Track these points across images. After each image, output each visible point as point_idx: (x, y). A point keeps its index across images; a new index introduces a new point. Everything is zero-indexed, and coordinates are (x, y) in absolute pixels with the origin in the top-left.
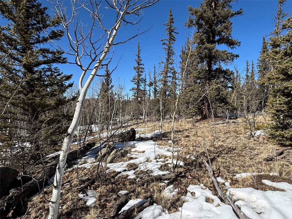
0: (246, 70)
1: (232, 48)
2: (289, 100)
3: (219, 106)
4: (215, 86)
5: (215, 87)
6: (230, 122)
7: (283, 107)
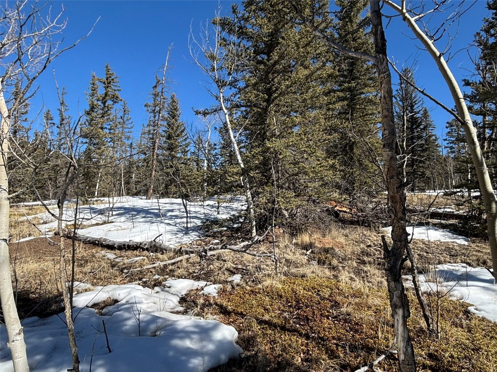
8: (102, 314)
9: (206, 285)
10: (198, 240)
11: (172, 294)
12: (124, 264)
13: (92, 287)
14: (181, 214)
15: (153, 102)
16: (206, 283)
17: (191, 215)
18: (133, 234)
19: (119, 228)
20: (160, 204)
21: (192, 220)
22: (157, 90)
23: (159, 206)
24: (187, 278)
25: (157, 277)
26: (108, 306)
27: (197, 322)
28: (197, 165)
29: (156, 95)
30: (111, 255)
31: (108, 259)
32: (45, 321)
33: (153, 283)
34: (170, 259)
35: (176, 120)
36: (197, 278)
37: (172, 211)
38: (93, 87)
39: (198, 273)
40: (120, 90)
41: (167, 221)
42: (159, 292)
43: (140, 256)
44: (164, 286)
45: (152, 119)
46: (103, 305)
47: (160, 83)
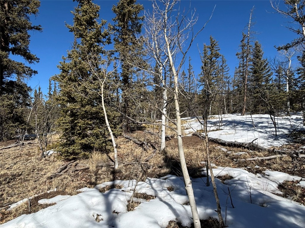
0: (49, 88)
1: (30, 62)
2: (72, 119)
3: (12, 126)
4: (7, 101)
5: (7, 103)
6: (25, 144)
7: (68, 126)
8: (224, 183)
9: (301, 180)
10: (288, 145)
11: (271, 180)
12: (233, 155)
13: (216, 167)
14: (269, 125)
15: (242, 51)
16: (301, 178)
17: (279, 126)
18: (237, 137)
19: (227, 133)
20: (253, 119)
21: (279, 129)
22: (244, 42)
23: (252, 119)
24: (282, 172)
25: (257, 167)
26: (227, 179)
27: (297, 206)
28: (279, 88)
29: (243, 46)
30: (224, 149)
31: (223, 151)
32: (195, 180)
33: (255, 170)
34: (265, 156)
35: (260, 59)
36: (292, 173)
37: (262, 123)
38: (205, 52)
39: (292, 169)
40: (220, 49)
41: (259, 130)
42: (260, 177)
43: (243, 152)
44: (264, 174)
45: (242, 62)
46: (224, 178)
47: (246, 37)
